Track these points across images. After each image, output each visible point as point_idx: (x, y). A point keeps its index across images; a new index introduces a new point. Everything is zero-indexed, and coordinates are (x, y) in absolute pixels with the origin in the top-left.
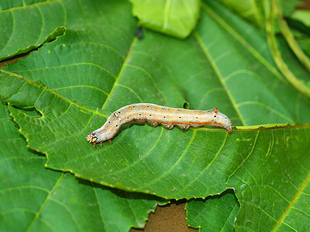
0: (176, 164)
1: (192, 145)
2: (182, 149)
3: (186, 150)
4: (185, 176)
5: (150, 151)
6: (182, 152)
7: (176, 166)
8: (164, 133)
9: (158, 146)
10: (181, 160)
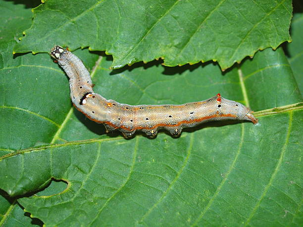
0: (277, 169)
1: (291, 135)
2: (279, 146)
3: (285, 146)
4: (295, 182)
5: (234, 162)
6: (281, 151)
7: (278, 173)
8: (247, 131)
9: (244, 151)
10: (283, 162)
